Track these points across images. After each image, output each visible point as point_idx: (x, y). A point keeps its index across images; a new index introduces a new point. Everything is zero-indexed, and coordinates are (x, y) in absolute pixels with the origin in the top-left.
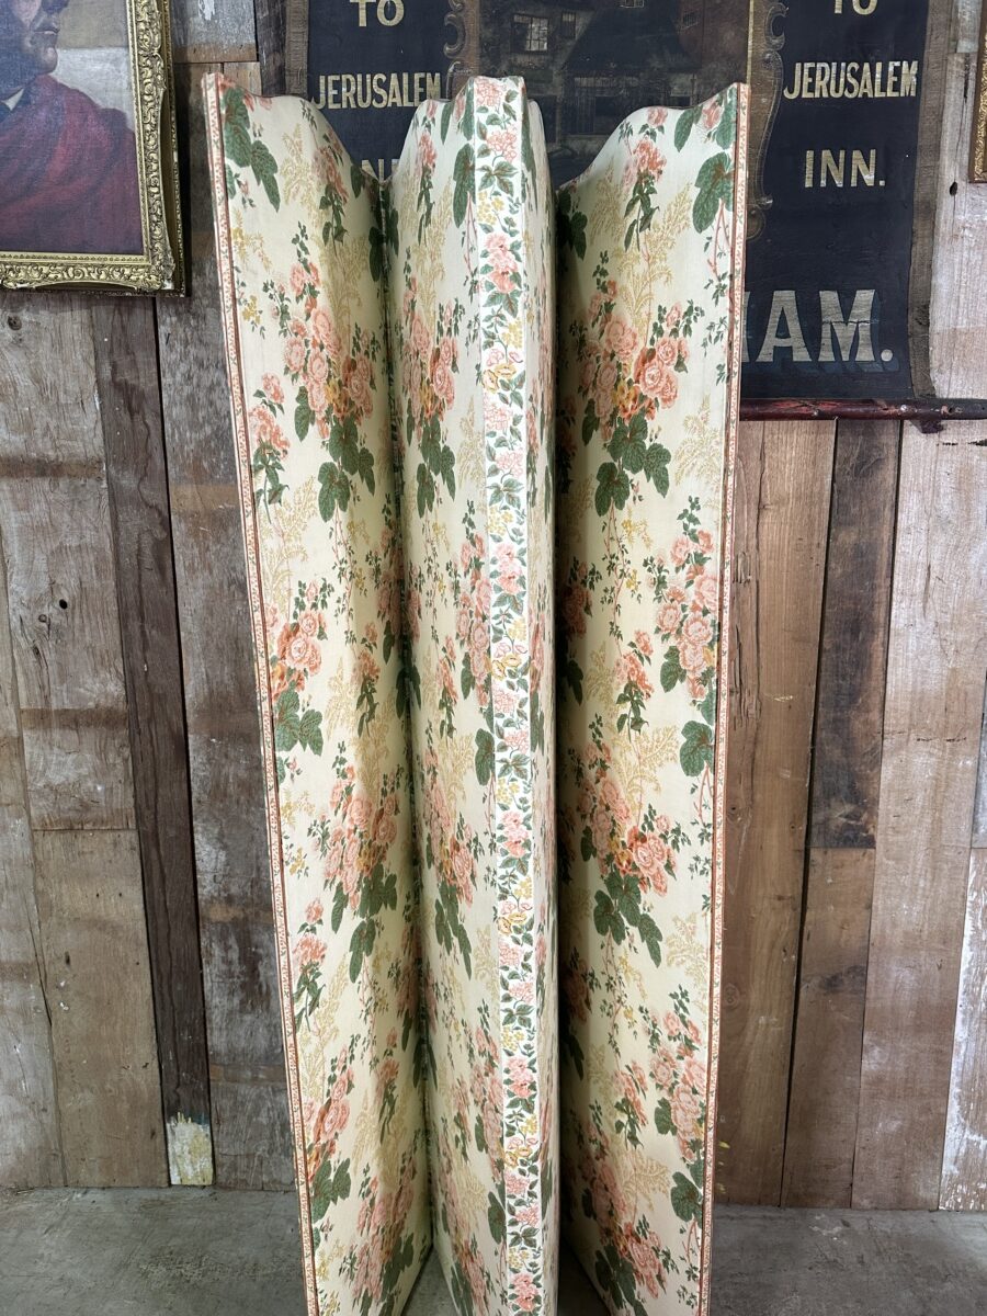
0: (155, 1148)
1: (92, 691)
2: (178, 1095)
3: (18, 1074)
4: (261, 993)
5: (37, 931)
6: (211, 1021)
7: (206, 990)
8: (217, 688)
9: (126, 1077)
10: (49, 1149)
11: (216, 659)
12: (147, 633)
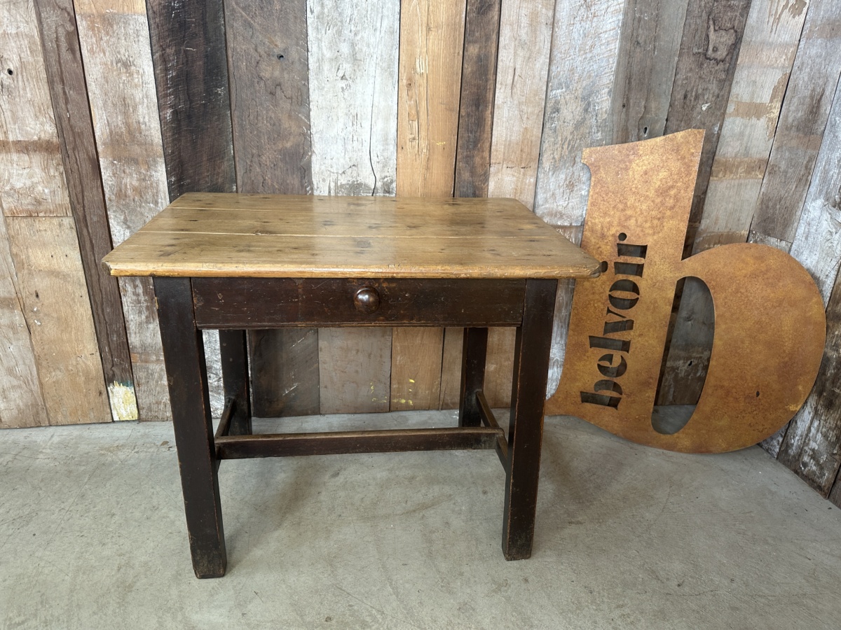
0: (103, 400)
1: (35, 129)
2: (113, 371)
3: (13, 363)
5: (15, 279)
6: (129, 329)
7: (124, 311)
8: (115, 129)
9: (81, 362)
10: (38, 405)
11: (112, 111)
12: (67, 93)
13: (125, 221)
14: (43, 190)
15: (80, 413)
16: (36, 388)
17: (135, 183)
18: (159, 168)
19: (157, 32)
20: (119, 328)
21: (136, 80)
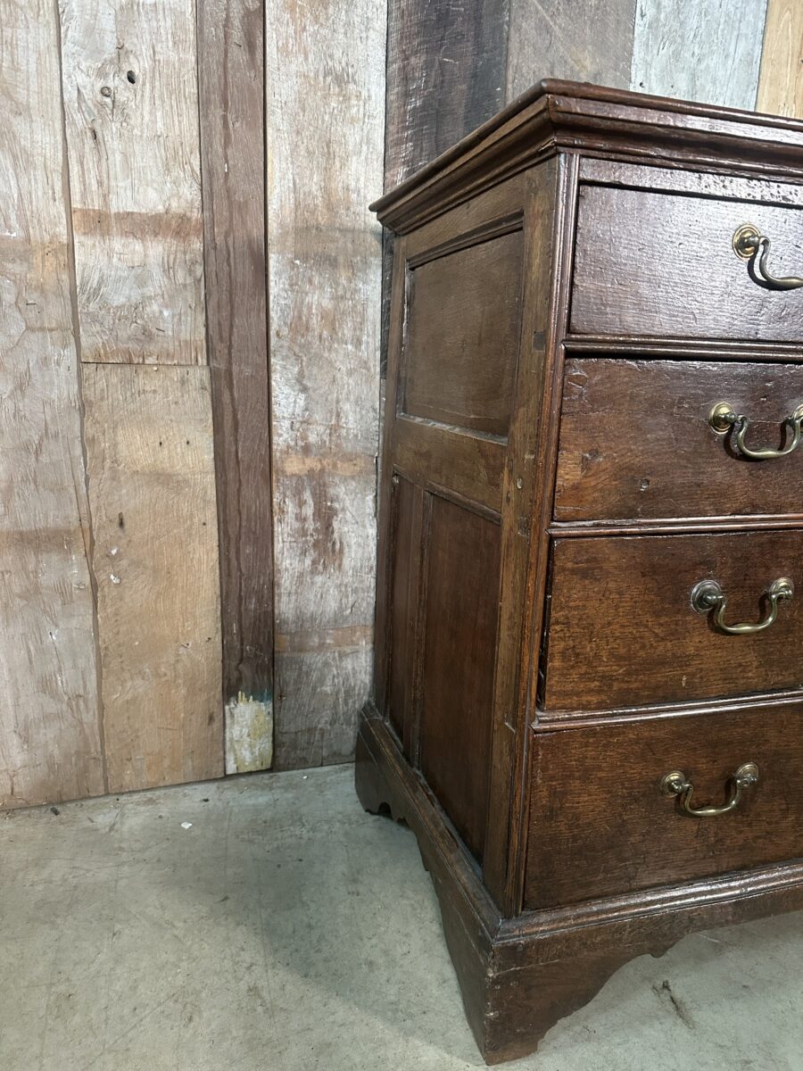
0: (212, 734)
1: (161, 192)
2: (240, 672)
3: (53, 667)
4: (334, 551)
5: (83, 489)
6: (279, 585)
7: (275, 552)
8: (304, 200)
9: (183, 658)
10: (88, 753)
11: (305, 165)
12: (231, 126)
13: (300, 378)
14: (161, 312)
15: (166, 763)
16: (90, 717)
17: (327, 303)
18: (372, 277)
19: (400, 26)
20: (263, 584)
21: (355, 110)
